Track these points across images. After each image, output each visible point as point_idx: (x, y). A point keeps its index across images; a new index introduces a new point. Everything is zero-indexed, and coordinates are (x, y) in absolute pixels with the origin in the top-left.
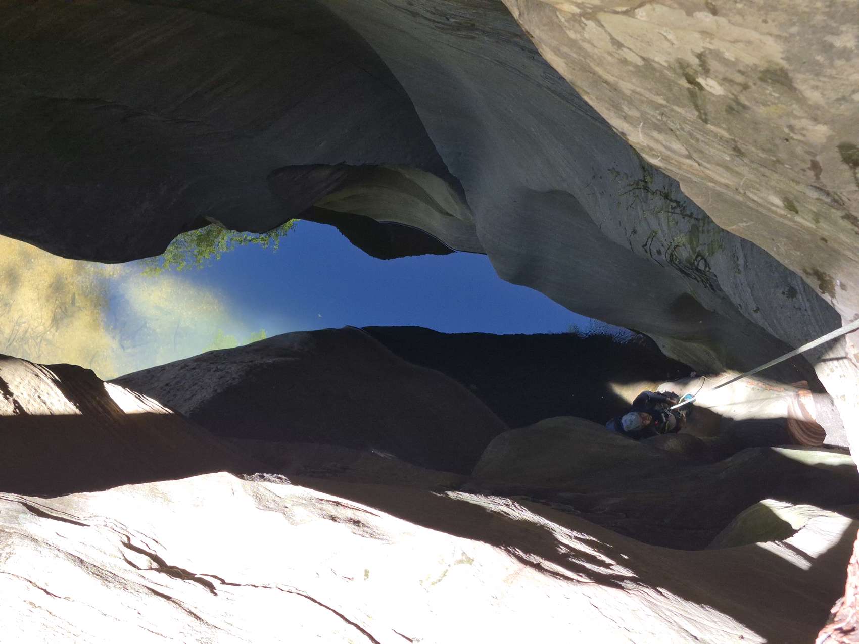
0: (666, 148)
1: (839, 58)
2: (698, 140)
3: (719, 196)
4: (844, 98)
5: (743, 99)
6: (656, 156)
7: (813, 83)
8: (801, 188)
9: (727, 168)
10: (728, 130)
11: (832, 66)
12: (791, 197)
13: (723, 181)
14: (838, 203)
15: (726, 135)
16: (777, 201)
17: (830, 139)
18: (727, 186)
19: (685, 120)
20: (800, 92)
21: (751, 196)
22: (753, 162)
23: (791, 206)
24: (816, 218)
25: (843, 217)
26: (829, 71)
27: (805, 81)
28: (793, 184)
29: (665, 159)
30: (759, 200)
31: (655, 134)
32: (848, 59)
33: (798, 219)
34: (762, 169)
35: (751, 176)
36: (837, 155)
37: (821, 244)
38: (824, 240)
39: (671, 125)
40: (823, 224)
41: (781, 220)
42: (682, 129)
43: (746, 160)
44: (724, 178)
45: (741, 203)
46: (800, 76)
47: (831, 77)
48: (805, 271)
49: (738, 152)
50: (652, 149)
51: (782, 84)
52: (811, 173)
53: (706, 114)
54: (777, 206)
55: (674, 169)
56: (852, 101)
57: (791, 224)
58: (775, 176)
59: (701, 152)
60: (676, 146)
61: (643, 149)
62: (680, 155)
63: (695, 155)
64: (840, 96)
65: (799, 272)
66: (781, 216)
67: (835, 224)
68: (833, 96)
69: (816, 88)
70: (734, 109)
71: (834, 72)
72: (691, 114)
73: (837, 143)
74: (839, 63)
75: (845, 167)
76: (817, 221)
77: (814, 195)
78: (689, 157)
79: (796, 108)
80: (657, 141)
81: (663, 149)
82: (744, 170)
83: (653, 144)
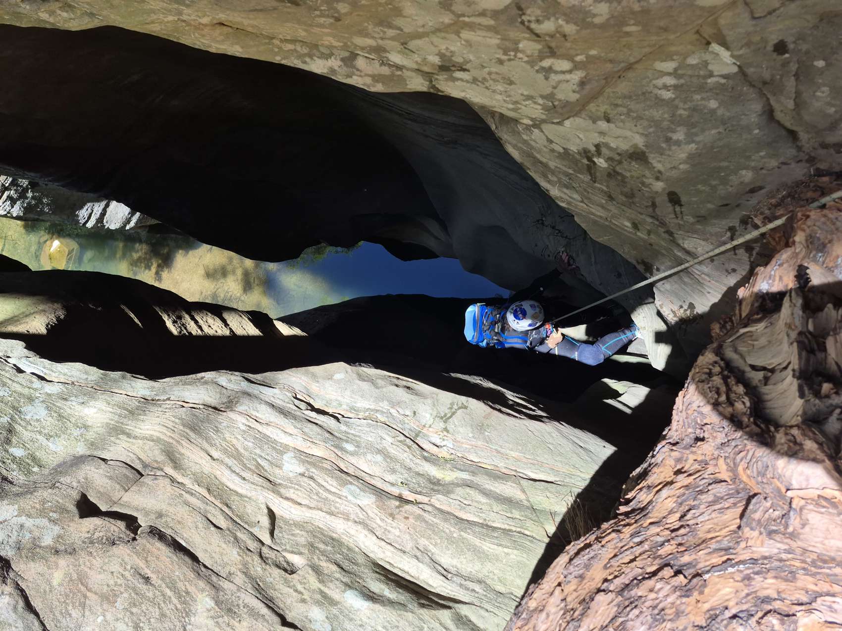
0: (570, 197)
1: (674, 145)
2: (588, 192)
3: (595, 223)
4: (674, 168)
5: (618, 169)
6: (563, 202)
7: (658, 159)
8: (643, 217)
9: (603, 207)
10: (607, 186)
11: (670, 150)
12: (637, 222)
13: (599, 214)
14: (663, 224)
15: (605, 188)
16: (628, 224)
17: (664, 189)
18: (601, 217)
19: (583, 182)
20: (651, 164)
21: (614, 222)
22: (618, 203)
23: (635, 226)
24: (649, 233)
25: (664, 232)
26: (668, 152)
27: (654, 158)
28: (639, 215)
29: (569, 203)
30: (619, 224)
31: (565, 190)
32: (679, 146)
33: (639, 234)
34: (623, 207)
35: (616, 211)
36: (666, 198)
37: (649, 247)
38: (651, 245)
39: (574, 185)
40: (652, 236)
41: (629, 235)
42: (580, 186)
43: (614, 202)
44: (601, 213)
45: (607, 226)
46: (652, 155)
47: (669, 156)
48: (638, 263)
49: (611, 198)
50: (562, 198)
51: (641, 160)
52: (651, 210)
53: (595, 178)
54: (627, 227)
55: (573, 209)
56: (679, 169)
57: (634, 237)
58: (630, 211)
59: (589, 199)
60: (576, 196)
61: (557, 198)
62: (578, 201)
63: (585, 201)
64: (672, 166)
65: (634, 262)
66: (629, 232)
67: (659, 236)
68: (669, 166)
69: (660, 162)
70: (612, 174)
71: (670, 153)
72: (586, 178)
73: (667, 191)
74: (674, 148)
75: (670, 205)
76: (649, 235)
77: (649, 220)
78: (582, 202)
79: (647, 173)
80: (565, 194)
81: (568, 198)
82: (612, 208)
83: (563, 195)
